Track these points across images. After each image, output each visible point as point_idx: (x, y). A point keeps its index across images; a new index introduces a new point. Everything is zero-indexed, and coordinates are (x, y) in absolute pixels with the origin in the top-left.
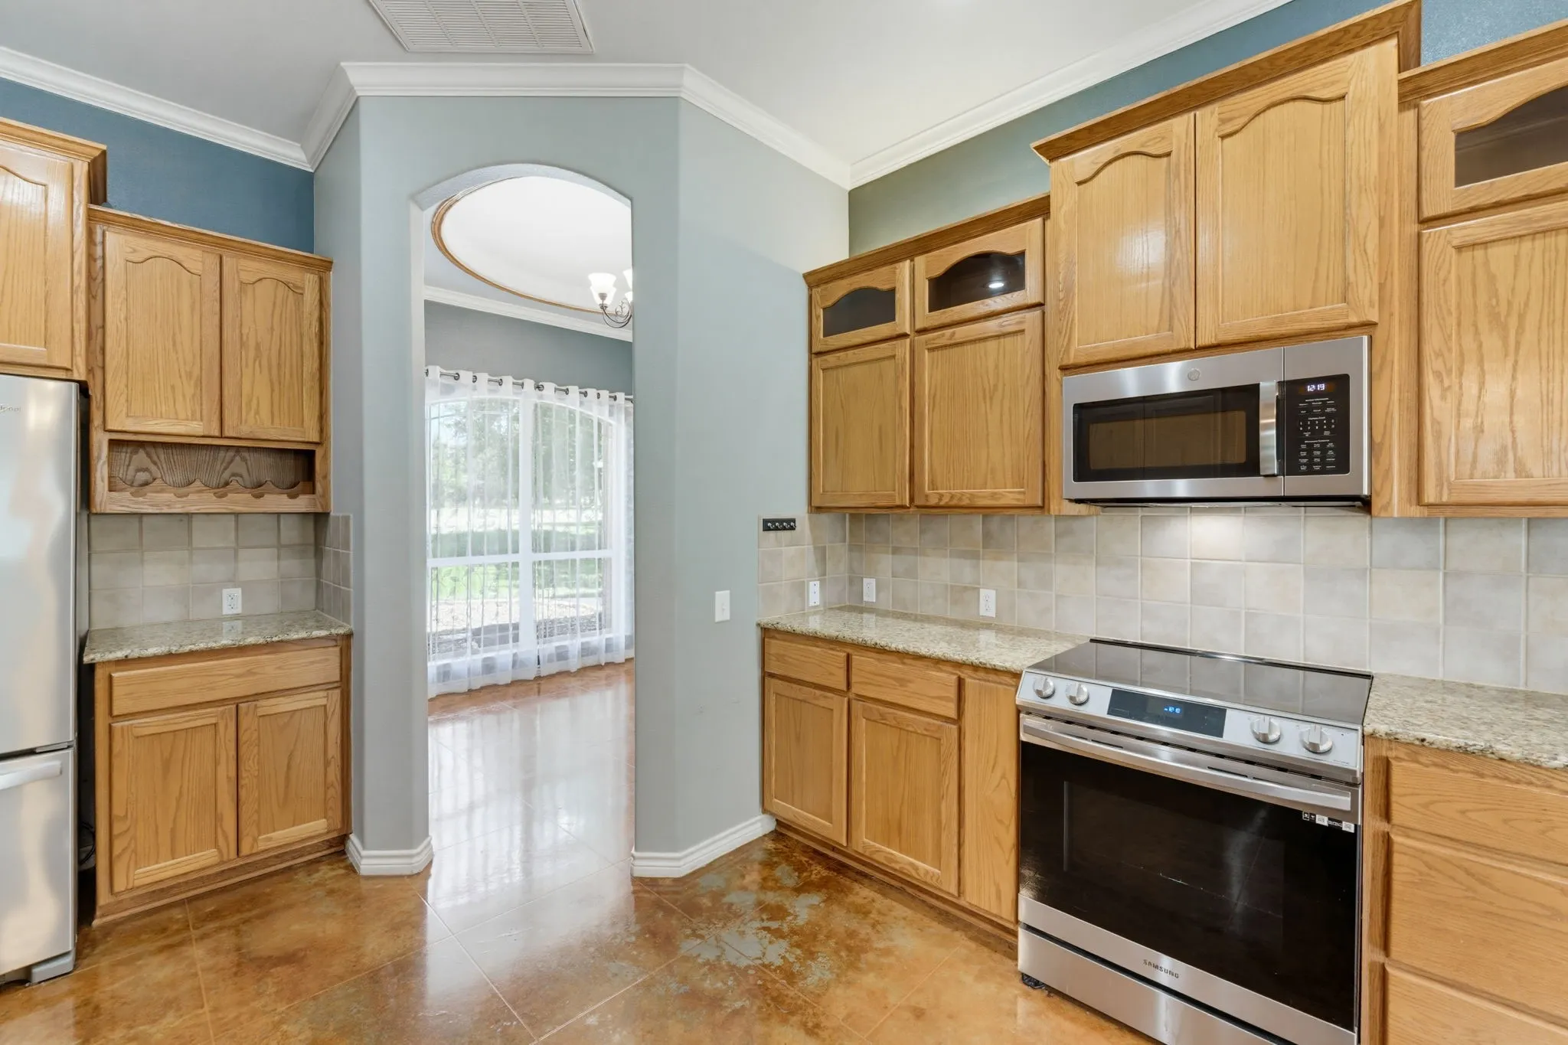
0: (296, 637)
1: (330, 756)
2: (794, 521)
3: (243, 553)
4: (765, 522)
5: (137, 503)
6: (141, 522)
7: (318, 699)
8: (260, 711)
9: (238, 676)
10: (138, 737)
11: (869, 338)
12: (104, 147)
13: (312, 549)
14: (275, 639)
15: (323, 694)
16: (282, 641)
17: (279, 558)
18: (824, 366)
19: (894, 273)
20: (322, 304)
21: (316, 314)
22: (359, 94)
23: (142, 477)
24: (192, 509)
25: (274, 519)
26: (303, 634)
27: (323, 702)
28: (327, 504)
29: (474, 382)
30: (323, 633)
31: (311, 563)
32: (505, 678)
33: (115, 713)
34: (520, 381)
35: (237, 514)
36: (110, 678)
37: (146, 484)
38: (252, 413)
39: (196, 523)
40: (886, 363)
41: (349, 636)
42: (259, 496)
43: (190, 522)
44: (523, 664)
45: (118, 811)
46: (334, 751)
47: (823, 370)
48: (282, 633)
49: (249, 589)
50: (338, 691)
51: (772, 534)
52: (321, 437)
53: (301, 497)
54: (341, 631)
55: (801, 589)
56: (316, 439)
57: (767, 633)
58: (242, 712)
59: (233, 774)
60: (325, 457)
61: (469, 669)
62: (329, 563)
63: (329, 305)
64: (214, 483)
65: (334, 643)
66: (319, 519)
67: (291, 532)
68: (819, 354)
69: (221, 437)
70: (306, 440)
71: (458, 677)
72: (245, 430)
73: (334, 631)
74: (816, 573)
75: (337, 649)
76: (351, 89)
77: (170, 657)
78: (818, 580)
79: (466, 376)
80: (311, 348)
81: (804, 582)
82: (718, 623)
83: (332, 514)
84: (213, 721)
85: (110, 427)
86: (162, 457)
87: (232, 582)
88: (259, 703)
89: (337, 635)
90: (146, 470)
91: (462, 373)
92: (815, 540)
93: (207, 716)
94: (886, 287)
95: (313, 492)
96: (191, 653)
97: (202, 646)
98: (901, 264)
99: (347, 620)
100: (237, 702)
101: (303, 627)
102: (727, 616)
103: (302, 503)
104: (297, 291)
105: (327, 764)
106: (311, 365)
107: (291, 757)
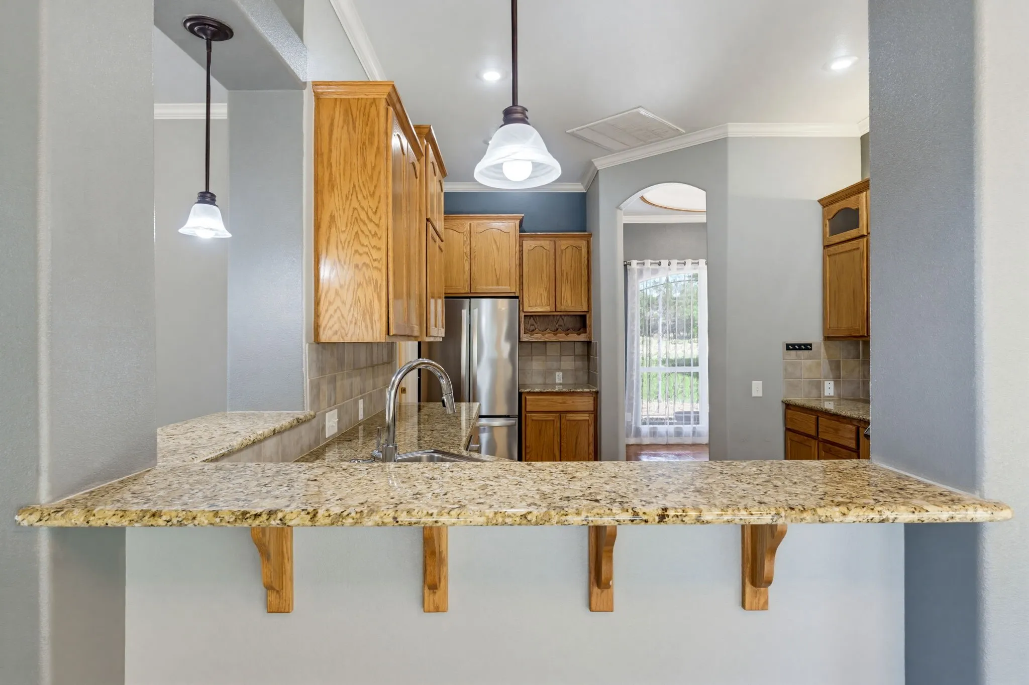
0: (578, 391)
1: (590, 441)
2: (811, 345)
3: (563, 358)
4: (787, 345)
5: (531, 337)
6: (531, 344)
7: (585, 417)
8: (568, 418)
9: (561, 403)
10: (533, 420)
11: (849, 237)
12: (523, 215)
13: (586, 357)
14: (572, 391)
15: (588, 415)
16: (574, 392)
17: (575, 361)
18: (829, 254)
19: (858, 199)
20: (588, 252)
21: (586, 257)
22: (598, 169)
23: (532, 328)
24: (547, 340)
25: (573, 344)
26: (581, 390)
27: (587, 418)
28: (590, 338)
29: (669, 265)
30: (587, 390)
31: (586, 363)
32: (689, 441)
33: (527, 410)
34: (697, 261)
35: (561, 342)
36: (526, 398)
37: (533, 331)
38: (565, 301)
39: (548, 345)
40: (856, 252)
41: (597, 393)
42: (567, 335)
43: (546, 344)
44: (699, 435)
45: (528, 444)
46: (592, 439)
47: (829, 256)
48: (574, 388)
49: (564, 372)
50: (593, 415)
51: (793, 352)
52: (588, 309)
53: (582, 335)
54: (594, 390)
55: (819, 386)
56: (586, 310)
57: (788, 406)
58: (562, 417)
59: (559, 440)
60: (590, 317)
61: (667, 432)
62: (591, 363)
63: (591, 252)
64: (553, 330)
65: (591, 395)
66: (588, 344)
67: (579, 349)
68: (828, 246)
69: (556, 311)
70: (583, 310)
71: (661, 436)
72: (563, 308)
73: (592, 390)
74: (831, 377)
75: (593, 398)
76: (596, 168)
77: (541, 393)
78: (833, 381)
79: (664, 263)
80: (585, 272)
81: (821, 381)
82: (754, 397)
83: (592, 342)
84: (553, 419)
85: (524, 311)
86: (537, 319)
87: (559, 370)
88: (567, 415)
89: (593, 391)
90: (533, 325)
91: (662, 261)
92: (829, 357)
93: (551, 417)
94: (854, 208)
95: (586, 332)
96: (547, 392)
97: (550, 390)
98: (861, 194)
99: (597, 387)
100: (560, 412)
101: (582, 388)
102: (760, 394)
103: (583, 337)
104: (579, 248)
105: (589, 445)
106: (585, 278)
107: (577, 437)
